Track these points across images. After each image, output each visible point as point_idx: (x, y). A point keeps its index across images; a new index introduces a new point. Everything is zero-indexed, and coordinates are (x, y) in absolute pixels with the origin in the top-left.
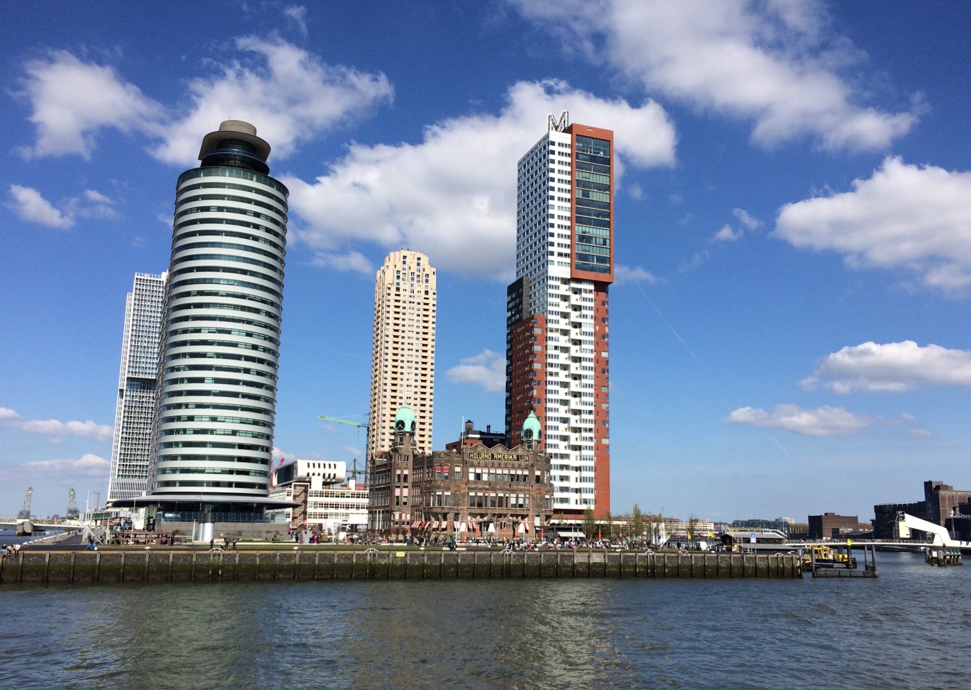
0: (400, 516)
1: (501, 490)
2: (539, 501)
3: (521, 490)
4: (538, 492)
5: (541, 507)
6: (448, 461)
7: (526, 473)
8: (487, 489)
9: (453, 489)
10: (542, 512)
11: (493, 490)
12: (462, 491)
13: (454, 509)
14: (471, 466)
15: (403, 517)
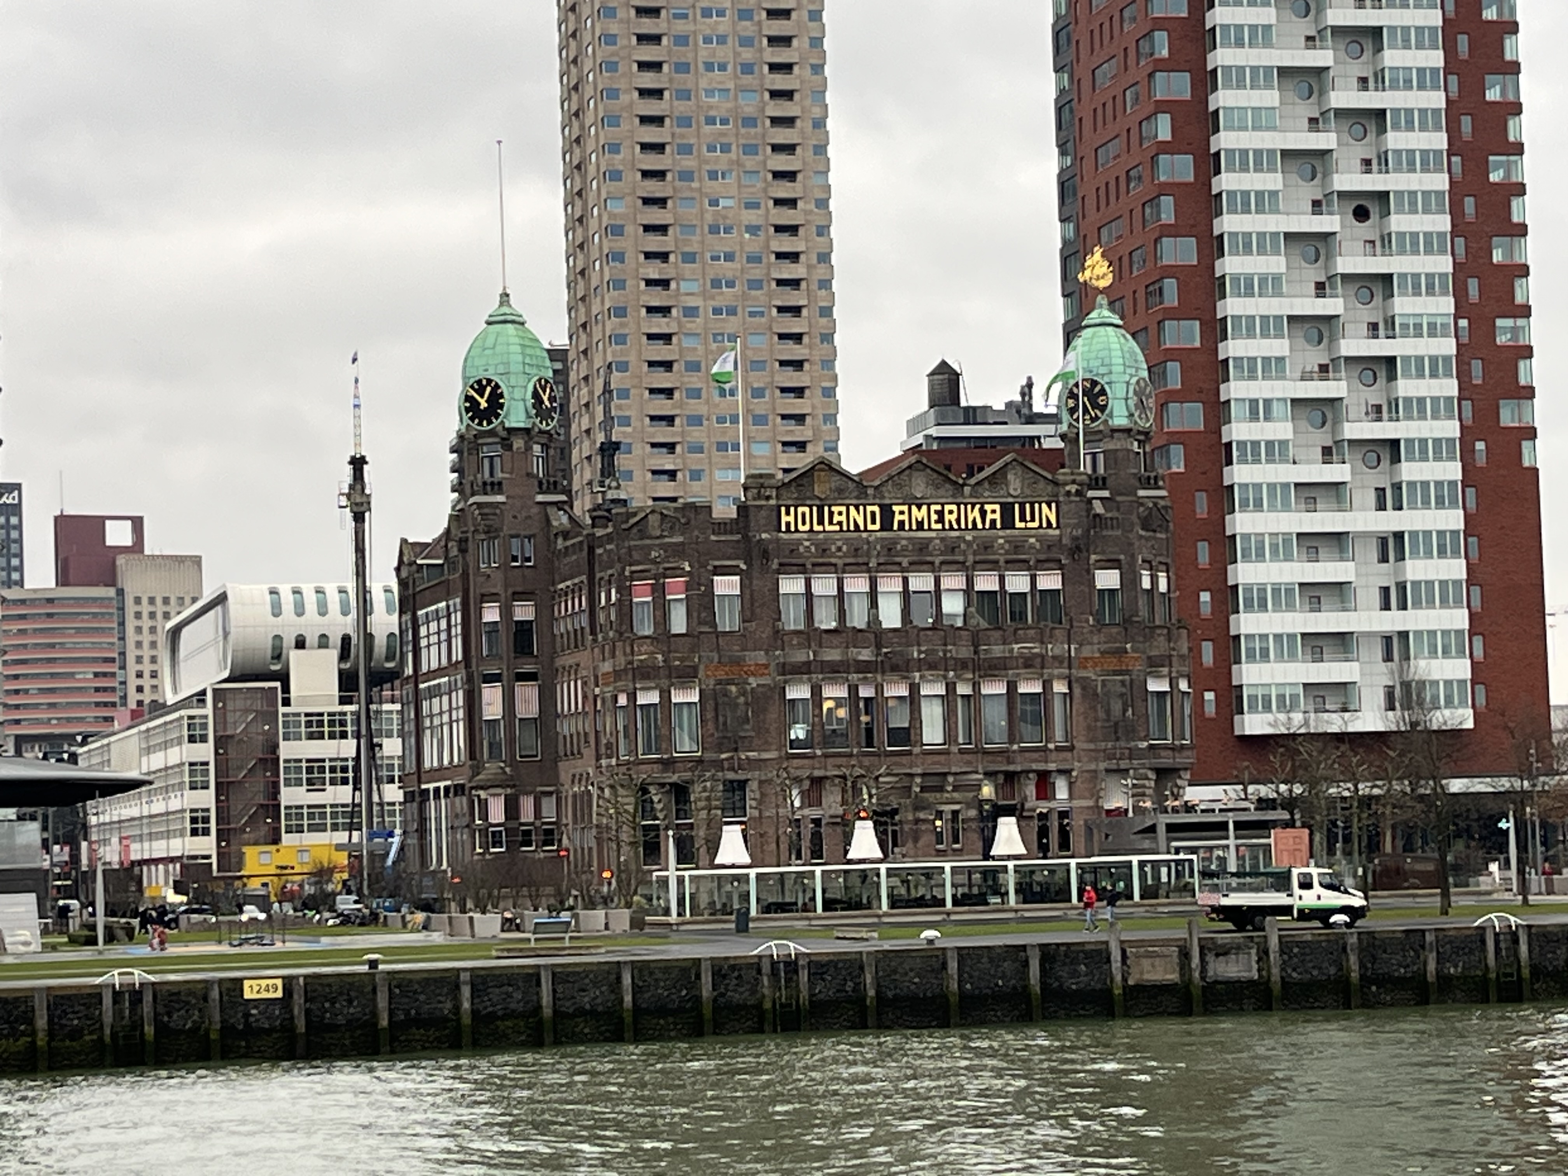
1: (932, 667)
2: (1117, 707)
3: (1028, 662)
4: (1112, 663)
5: (1131, 732)
6: (679, 551)
7: (1050, 581)
8: (863, 667)
9: (709, 676)
10: (1133, 754)
11: (895, 669)
12: (753, 682)
13: (719, 765)
14: (787, 568)
15: (527, 813)
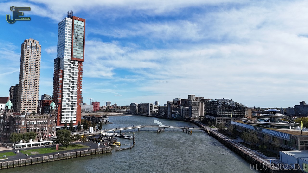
0: (6, 134)
4: (50, 126)
6: (20, 120)
7: (47, 121)
10: (51, 131)
12: (25, 128)
14: (28, 121)
15: (7, 134)
